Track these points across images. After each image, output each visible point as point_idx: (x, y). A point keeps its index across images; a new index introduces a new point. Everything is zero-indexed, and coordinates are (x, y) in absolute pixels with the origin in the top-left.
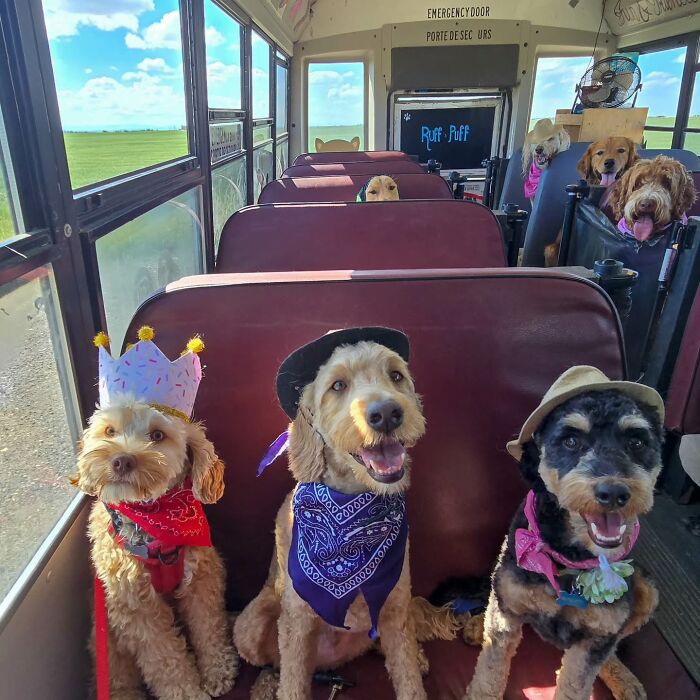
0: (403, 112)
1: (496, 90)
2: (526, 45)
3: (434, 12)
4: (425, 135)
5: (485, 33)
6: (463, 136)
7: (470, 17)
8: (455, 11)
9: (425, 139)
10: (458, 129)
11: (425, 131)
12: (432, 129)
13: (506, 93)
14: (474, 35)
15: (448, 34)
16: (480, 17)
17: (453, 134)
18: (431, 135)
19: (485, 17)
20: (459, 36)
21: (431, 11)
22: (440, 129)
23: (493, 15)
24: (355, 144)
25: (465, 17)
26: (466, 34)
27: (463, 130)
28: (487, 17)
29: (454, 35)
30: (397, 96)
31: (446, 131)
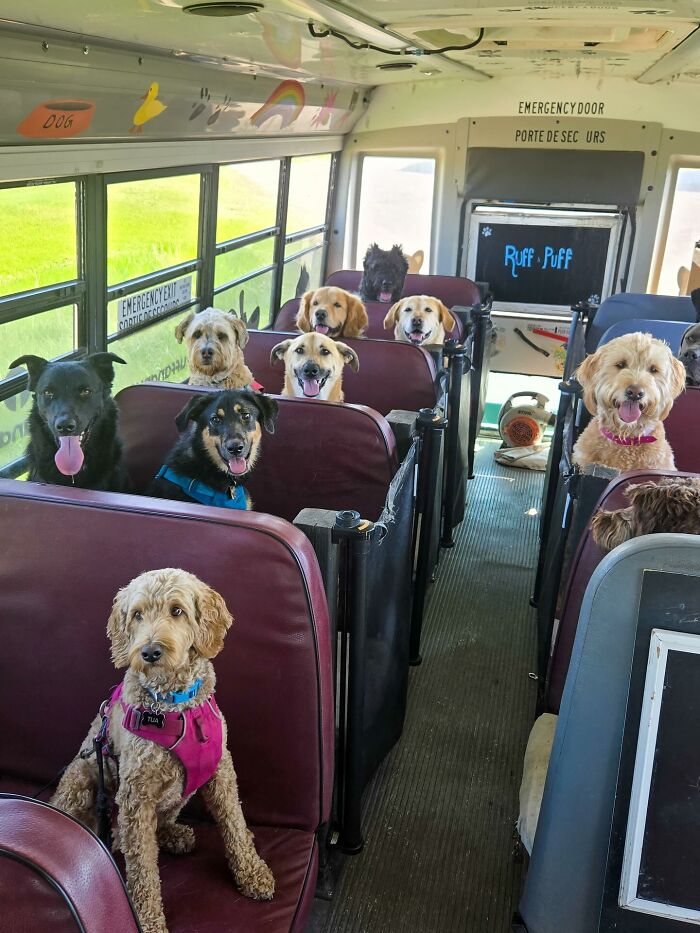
0: (482, 226)
1: (614, 207)
2: (654, 153)
3: (528, 107)
4: (511, 257)
5: (596, 136)
6: (563, 262)
7: (575, 114)
8: (556, 106)
9: (510, 261)
10: (556, 253)
11: (511, 252)
12: (520, 249)
13: (628, 213)
14: (581, 137)
15: (545, 134)
16: (590, 115)
17: (549, 258)
18: (519, 258)
19: (596, 115)
20: (560, 137)
21: (524, 105)
22: (532, 250)
23: (608, 114)
24: (418, 259)
25: (569, 114)
26: (569, 136)
27: (564, 255)
28: (601, 116)
29: (552, 136)
30: (475, 206)
31: (539, 253)
